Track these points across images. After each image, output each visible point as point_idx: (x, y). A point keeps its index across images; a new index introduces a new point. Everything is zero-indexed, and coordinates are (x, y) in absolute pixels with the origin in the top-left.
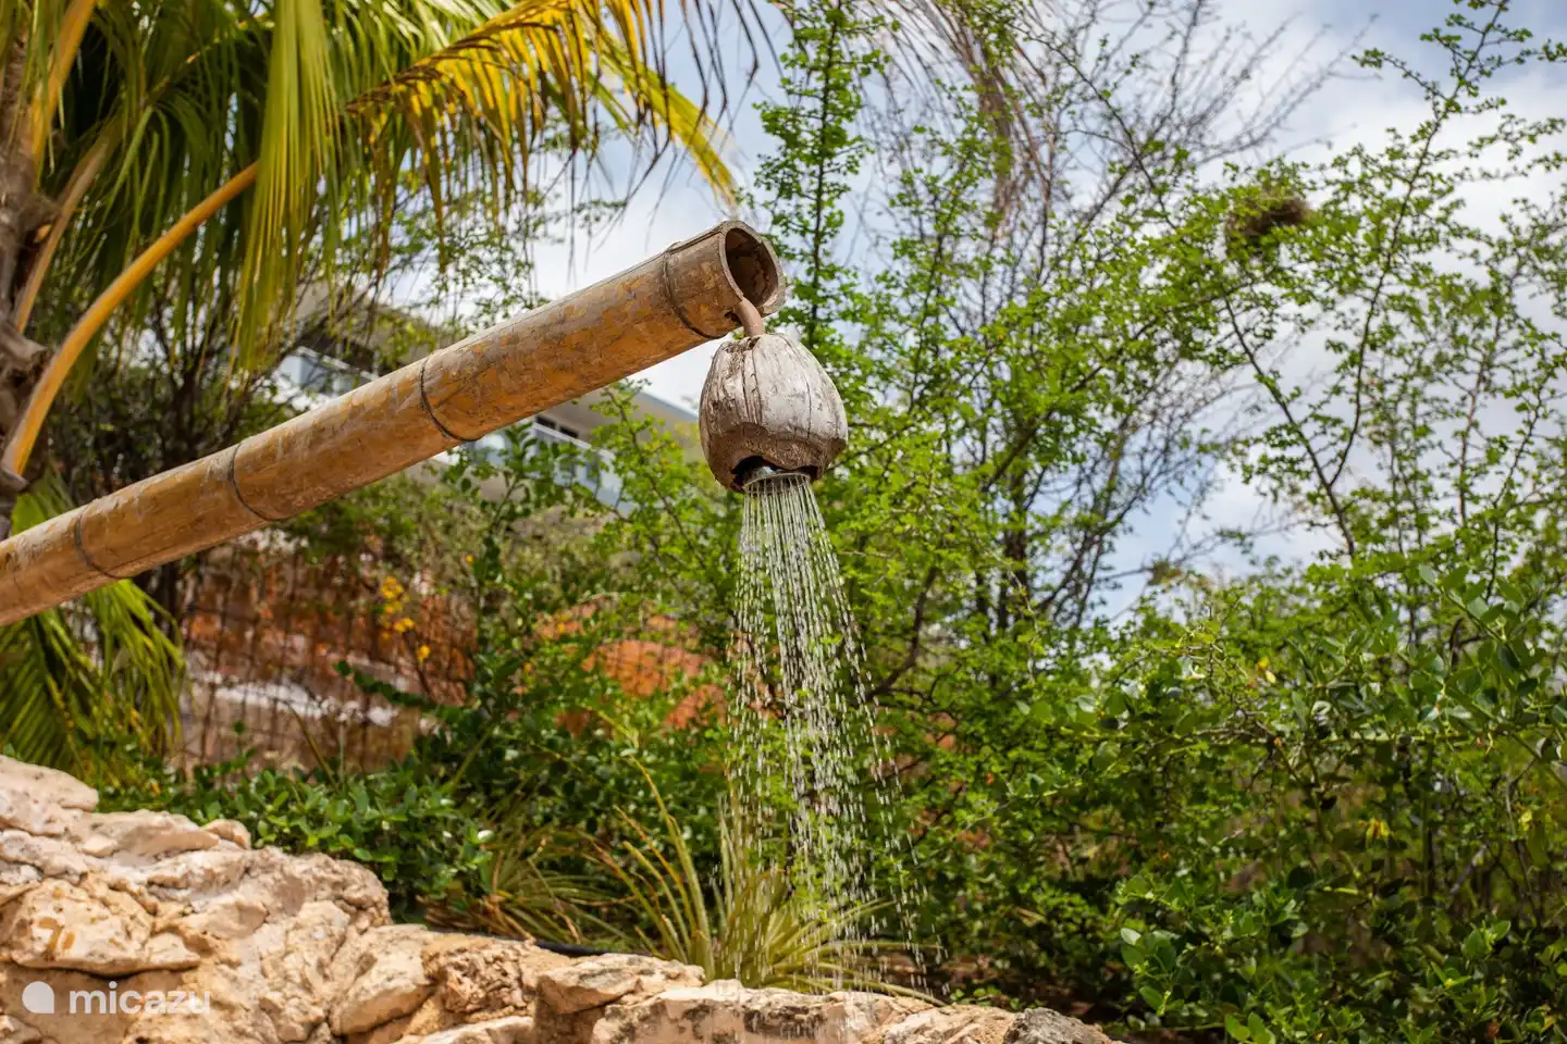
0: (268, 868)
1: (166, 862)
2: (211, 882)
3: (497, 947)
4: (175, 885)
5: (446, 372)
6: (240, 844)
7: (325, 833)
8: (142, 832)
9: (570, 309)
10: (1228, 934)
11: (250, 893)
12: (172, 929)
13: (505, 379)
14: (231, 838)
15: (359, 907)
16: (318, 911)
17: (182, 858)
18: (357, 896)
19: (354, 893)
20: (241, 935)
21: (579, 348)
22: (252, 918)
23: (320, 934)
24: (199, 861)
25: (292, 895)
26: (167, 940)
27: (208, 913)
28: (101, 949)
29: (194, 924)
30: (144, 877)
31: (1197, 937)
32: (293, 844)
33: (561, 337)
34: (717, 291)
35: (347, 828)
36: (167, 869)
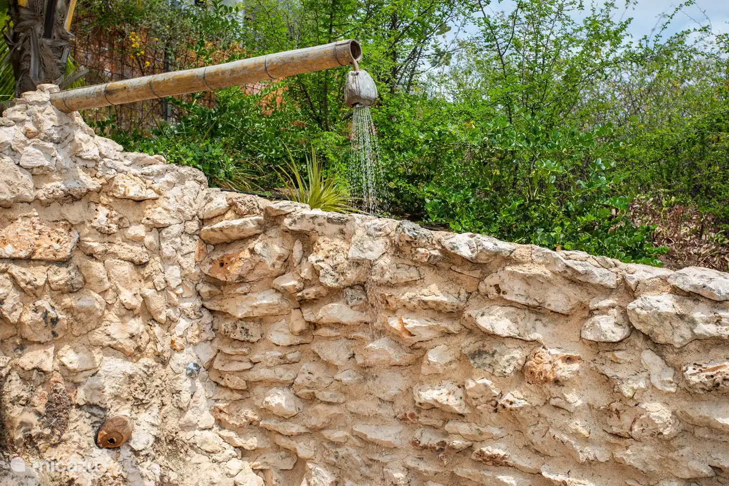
0: (173, 170)
1: (145, 168)
2: (160, 174)
3: (248, 197)
4: (149, 175)
5: (272, 63)
6: (164, 162)
7: (188, 160)
8: (138, 159)
9: (308, 54)
10: (453, 201)
11: (168, 177)
12: (151, 188)
13: (289, 68)
14: (161, 160)
15: (201, 183)
16: (191, 184)
17: (150, 167)
18: (200, 179)
19: (199, 178)
20: (169, 190)
21: (311, 64)
22: (171, 185)
23: (192, 191)
24: (155, 168)
25: (182, 179)
26: (150, 191)
27: (160, 183)
28: (137, 193)
29: (156, 186)
30: (140, 172)
31: (444, 201)
32: (178, 162)
33: (306, 61)
34: (348, 58)
35: (194, 159)
36: (146, 170)
